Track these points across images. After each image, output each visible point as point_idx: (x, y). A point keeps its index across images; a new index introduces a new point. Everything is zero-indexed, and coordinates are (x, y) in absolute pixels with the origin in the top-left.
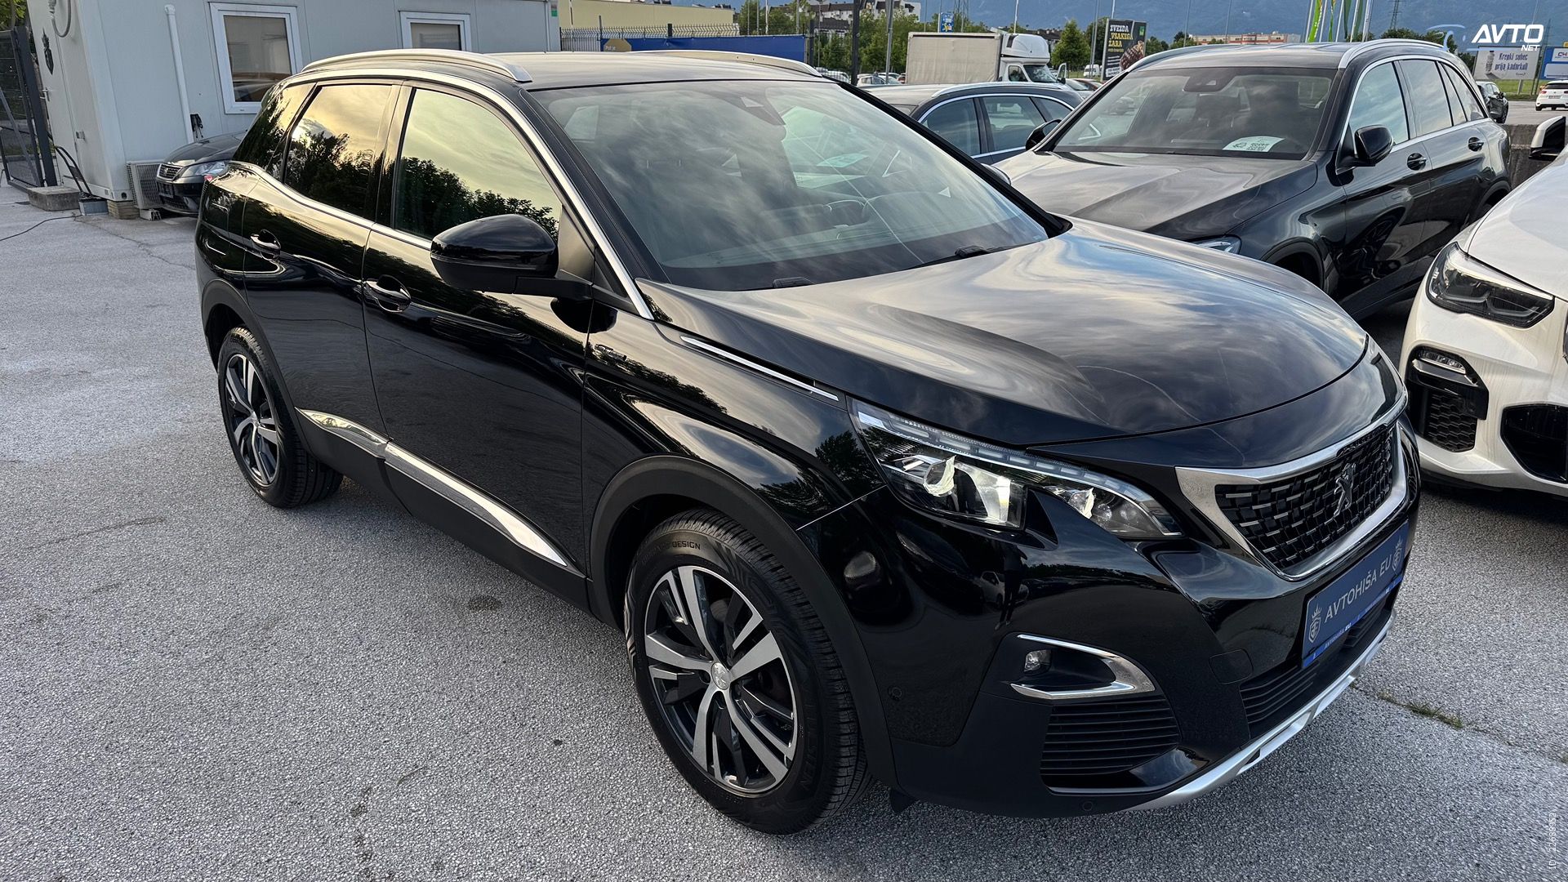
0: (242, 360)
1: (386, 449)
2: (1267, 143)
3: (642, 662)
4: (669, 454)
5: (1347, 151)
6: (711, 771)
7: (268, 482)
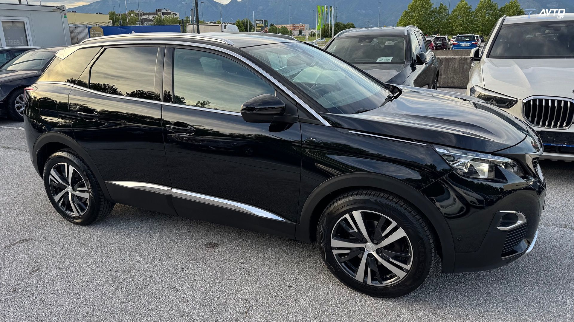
0: (65, 165)
1: (172, 191)
2: (390, 59)
3: (329, 249)
4: (353, 172)
5: (415, 60)
6: (365, 282)
7: (80, 215)
